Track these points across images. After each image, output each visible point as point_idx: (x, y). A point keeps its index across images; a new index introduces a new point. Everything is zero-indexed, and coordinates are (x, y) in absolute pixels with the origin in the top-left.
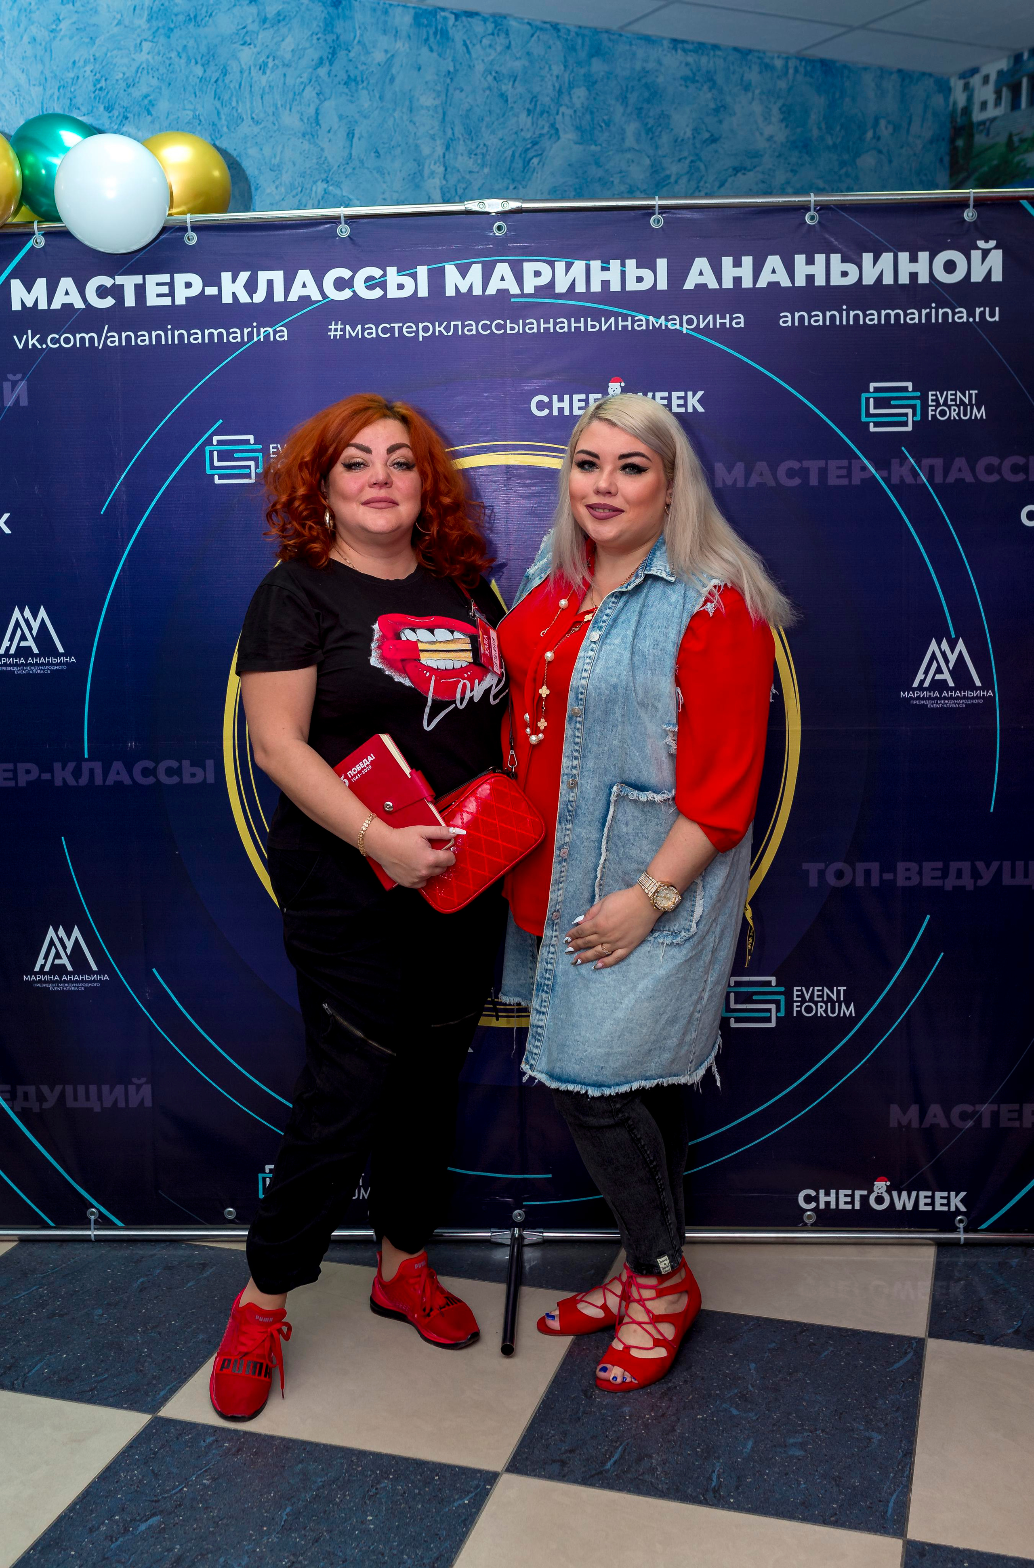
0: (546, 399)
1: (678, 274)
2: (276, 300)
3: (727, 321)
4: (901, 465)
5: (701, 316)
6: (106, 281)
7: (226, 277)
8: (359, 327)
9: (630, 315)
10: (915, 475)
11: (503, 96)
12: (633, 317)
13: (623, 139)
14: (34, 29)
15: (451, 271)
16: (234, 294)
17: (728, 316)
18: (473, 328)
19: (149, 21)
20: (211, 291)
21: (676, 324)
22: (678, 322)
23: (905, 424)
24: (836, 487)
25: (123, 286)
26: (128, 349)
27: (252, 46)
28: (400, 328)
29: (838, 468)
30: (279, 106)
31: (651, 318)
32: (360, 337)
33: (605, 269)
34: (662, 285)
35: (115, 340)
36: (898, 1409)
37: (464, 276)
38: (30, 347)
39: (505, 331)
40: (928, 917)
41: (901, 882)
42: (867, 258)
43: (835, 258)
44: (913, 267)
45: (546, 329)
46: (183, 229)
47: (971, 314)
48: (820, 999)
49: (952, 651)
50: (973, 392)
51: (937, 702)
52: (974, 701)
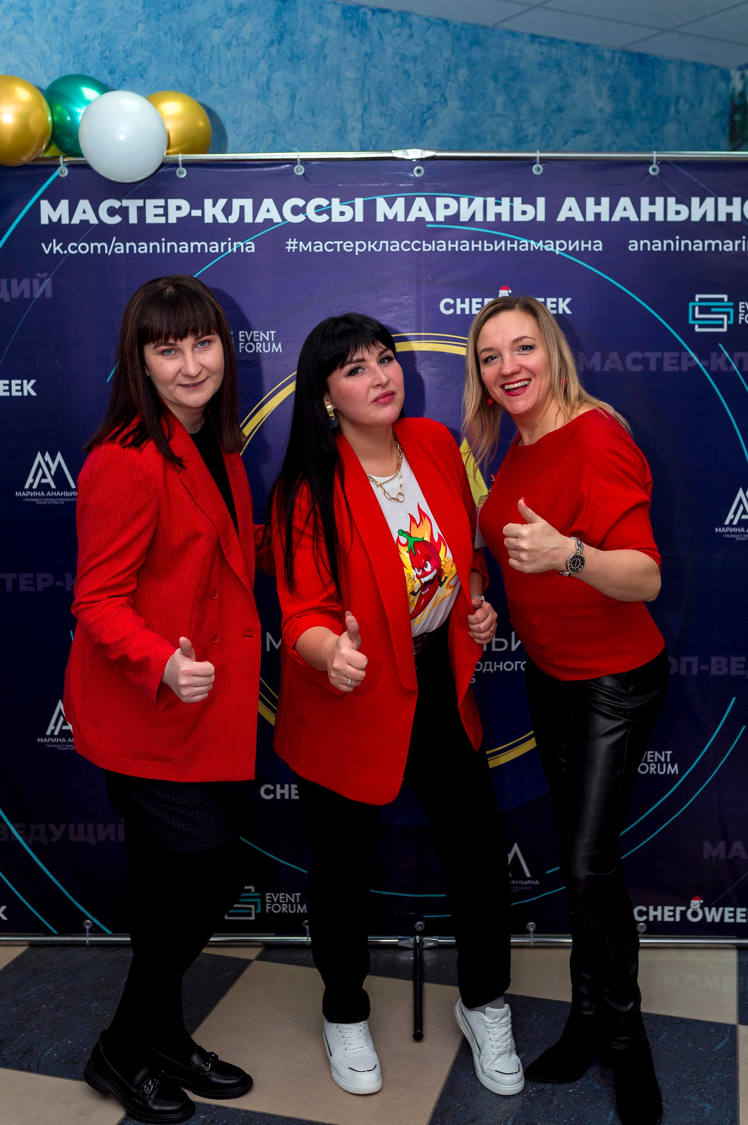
0: (451, 301)
1: (553, 209)
2: (246, 221)
3: (590, 246)
4: (718, 357)
5: (570, 242)
6: (116, 204)
7: (208, 202)
8: (310, 243)
9: (516, 240)
10: (729, 364)
11: (406, 73)
12: (518, 241)
13: (494, 107)
14: (56, 11)
15: (381, 202)
16: (214, 216)
17: (590, 242)
18: (397, 246)
19: (144, 7)
20: (197, 213)
21: (550, 247)
22: (552, 245)
23: (722, 326)
24: (670, 373)
25: (128, 207)
26: (131, 256)
27: (221, 29)
28: (341, 245)
29: (671, 358)
30: (240, 73)
31: (532, 242)
32: (310, 250)
33: (498, 204)
34: (541, 217)
35: (120, 249)
36: (722, 1084)
37: (391, 206)
38: (55, 252)
39: (422, 249)
40: (734, 699)
41: (714, 672)
42: (695, 201)
43: (671, 200)
44: (729, 209)
45: (453, 249)
46: (176, 165)
48: (653, 761)
51: (743, 536)
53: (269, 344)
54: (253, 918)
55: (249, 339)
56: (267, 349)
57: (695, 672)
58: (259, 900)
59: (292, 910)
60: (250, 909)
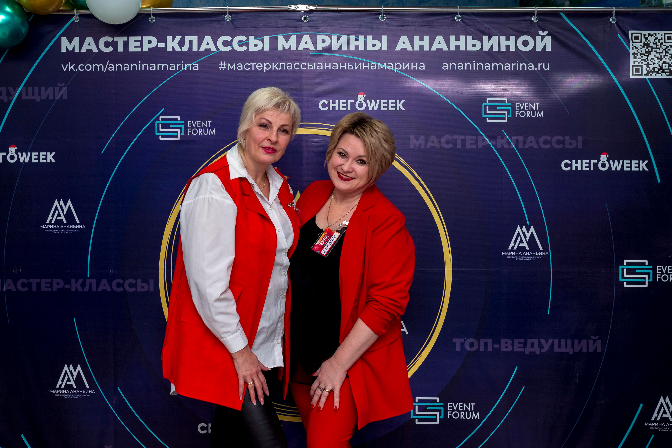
0: (327, 102)
1: (393, 43)
2: (193, 50)
3: (417, 66)
4: (502, 139)
5: (404, 64)
6: (110, 39)
7: (169, 38)
8: (234, 65)
9: (369, 62)
10: (509, 144)
12: (370, 63)
15: (281, 38)
16: (173, 47)
17: (417, 64)
18: (291, 66)
20: (161, 45)
21: (391, 67)
23: (504, 119)
24: (470, 149)
25: (117, 41)
26: (119, 73)
28: (255, 66)
29: (471, 139)
31: (379, 64)
32: (235, 69)
33: (356, 40)
34: (385, 48)
35: (112, 68)
37: (287, 41)
38: (70, 70)
39: (307, 68)
40: (517, 367)
41: (503, 349)
42: (485, 38)
43: (470, 38)
44: (508, 43)
45: (328, 68)
46: (149, 15)
47: (536, 66)
48: (462, 410)
49: (528, 232)
50: (538, 104)
51: (521, 257)
52: (539, 257)
53: (207, 129)
55: (194, 126)
56: (206, 133)
57: (490, 349)
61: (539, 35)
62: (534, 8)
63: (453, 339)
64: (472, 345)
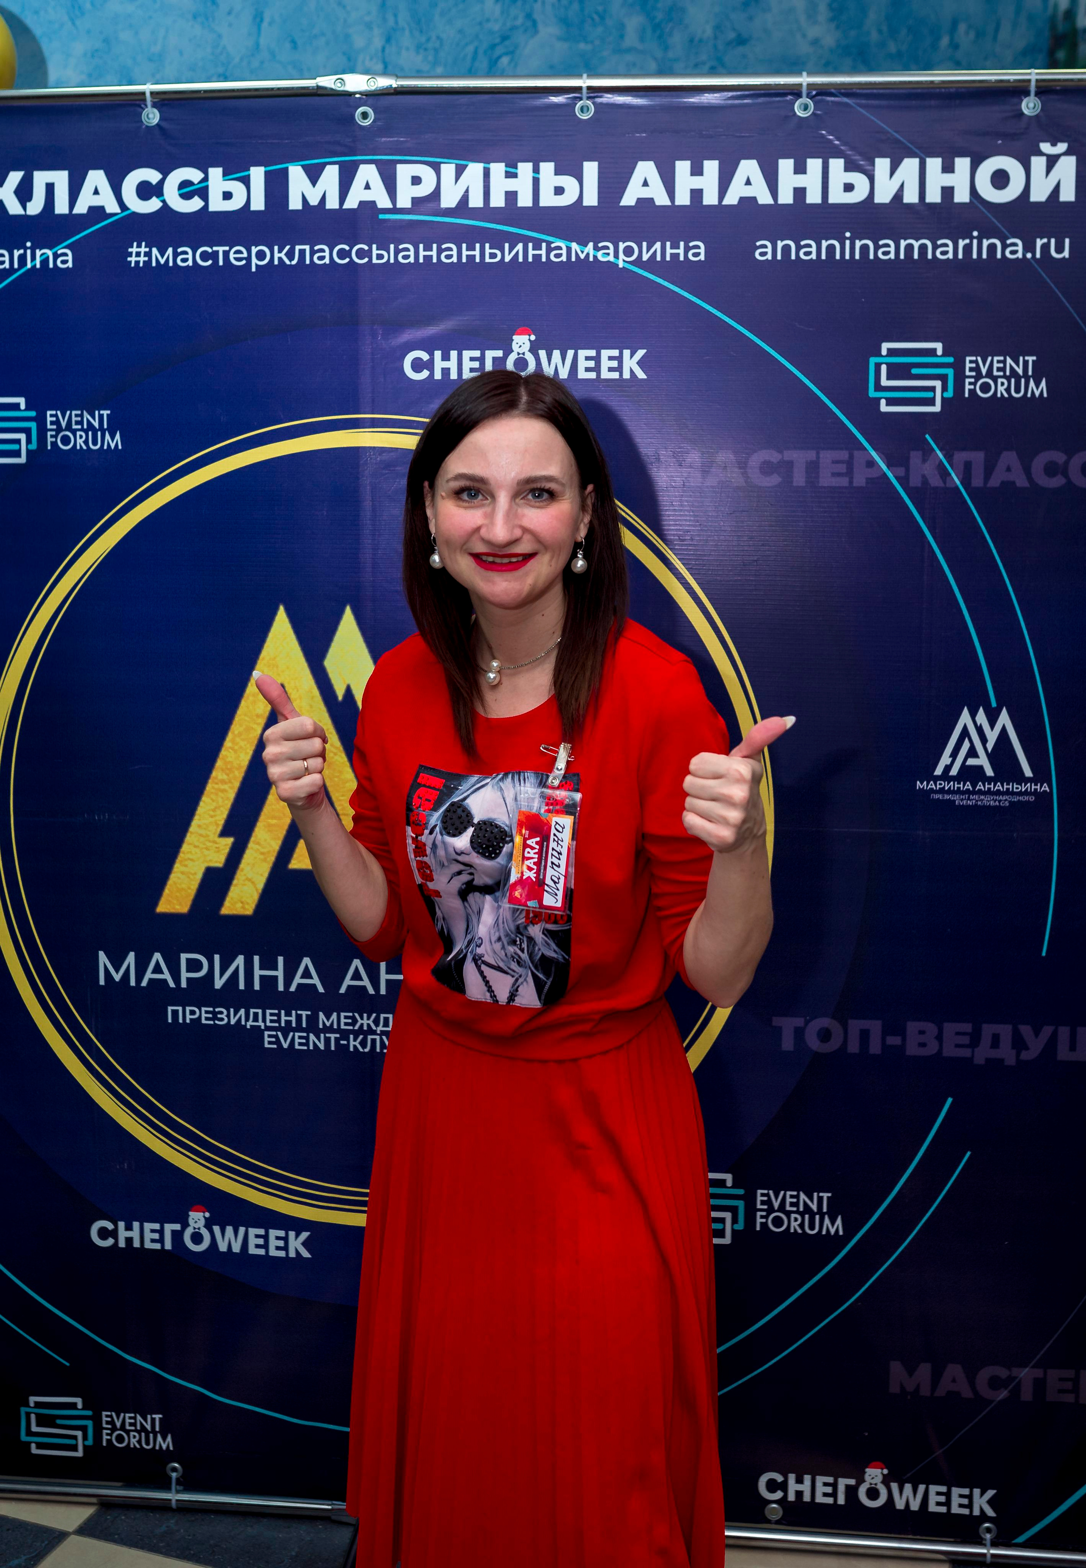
0: (425, 356)
1: (613, 184)
2: (57, 211)
3: (681, 251)
4: (924, 461)
5: (645, 244)
8: (170, 251)
9: (544, 241)
10: (945, 474)
15: (296, 174)
16: (1, 202)
17: (682, 244)
18: (325, 255)
21: (608, 254)
22: (611, 251)
23: (931, 402)
24: (832, 489)
28: (226, 254)
29: (834, 462)
31: (574, 246)
32: (171, 264)
33: (511, 175)
34: (591, 199)
37: (314, 182)
39: (371, 258)
40: (950, 1100)
41: (912, 1050)
42: (882, 165)
43: (837, 165)
44: (948, 180)
45: (428, 258)
47: (1029, 247)
48: (795, 1209)
49: (992, 726)
50: (1031, 359)
51: (969, 797)
52: (1021, 798)
53: (99, 433)
54: (80, 1453)
55: (64, 424)
56: (95, 443)
57: (875, 1048)
58: (89, 1424)
59: (148, 1443)
60: (75, 1438)
61: (1041, 154)
62: (1030, 74)
63: (774, 1019)
64: (825, 1035)
